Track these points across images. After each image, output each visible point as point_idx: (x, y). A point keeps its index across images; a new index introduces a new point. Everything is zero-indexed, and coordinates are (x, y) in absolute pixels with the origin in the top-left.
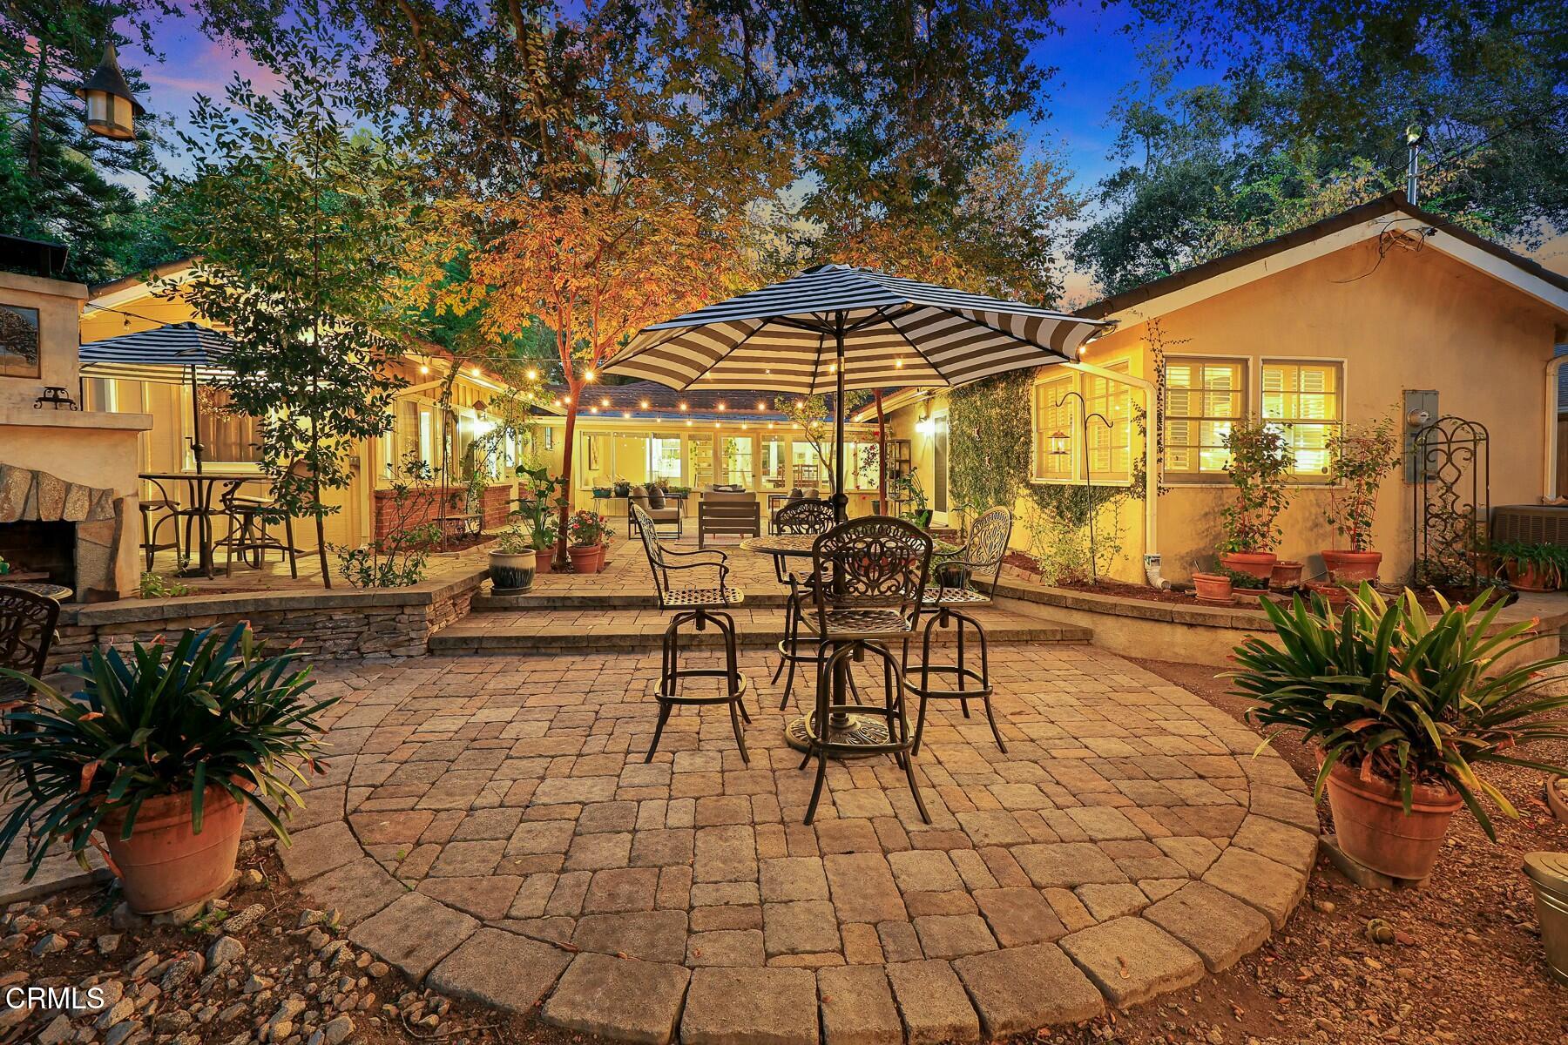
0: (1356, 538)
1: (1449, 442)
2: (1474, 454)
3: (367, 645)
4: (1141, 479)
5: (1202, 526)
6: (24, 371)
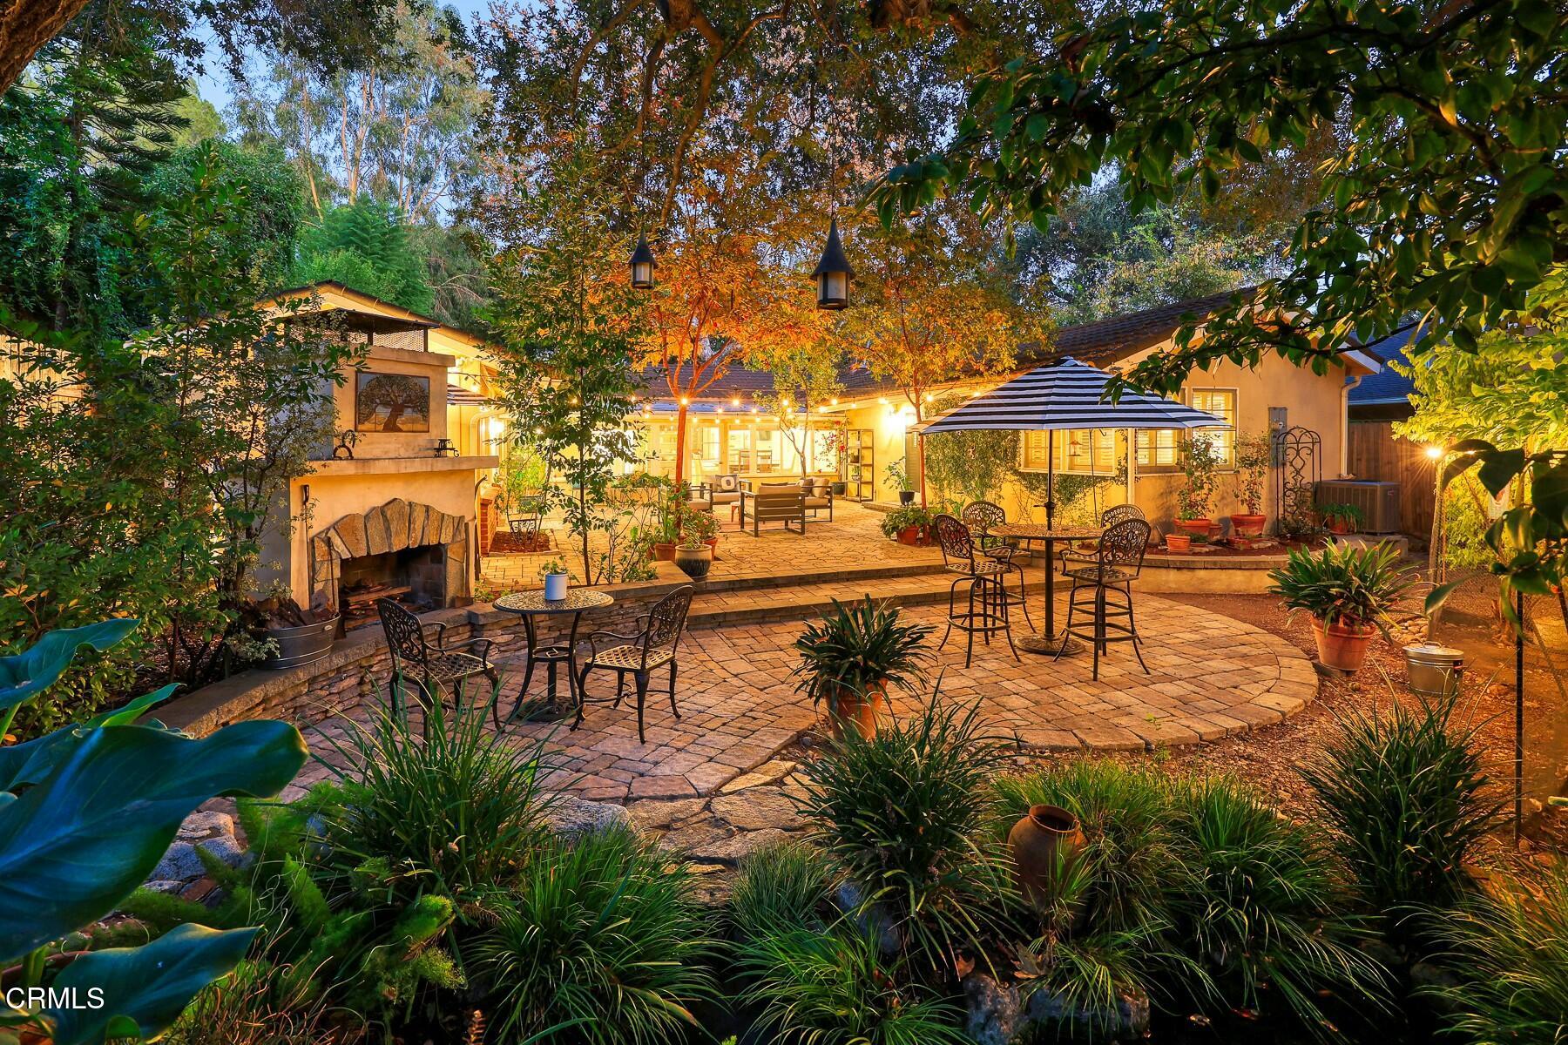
0: (1251, 506)
1: (1298, 443)
2: (1312, 451)
4: (1124, 472)
5: (1159, 502)
6: (418, 427)
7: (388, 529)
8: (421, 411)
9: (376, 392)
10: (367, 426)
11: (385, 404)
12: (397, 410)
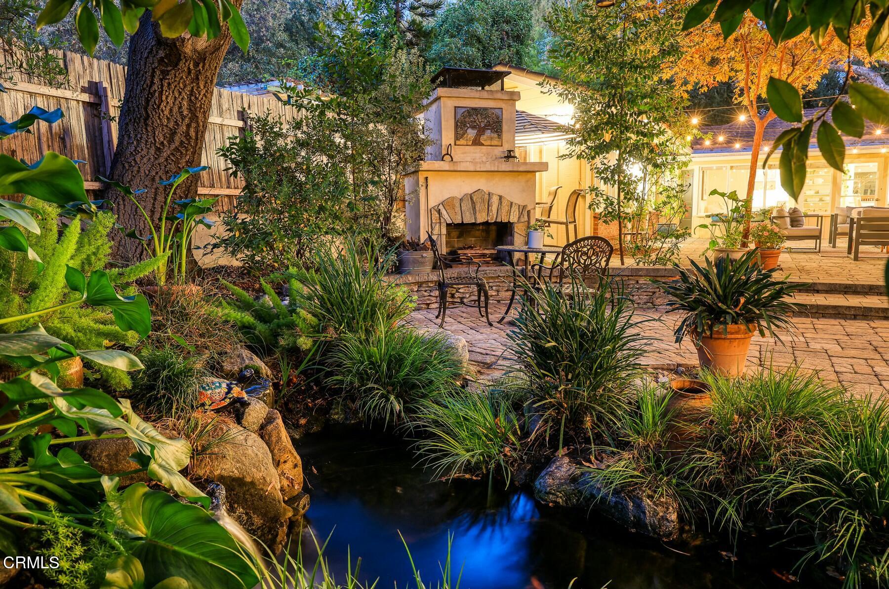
3: (659, 300)
6: (495, 142)
7: (474, 208)
8: (497, 132)
9: (467, 119)
10: (462, 142)
11: (473, 127)
12: (481, 131)
